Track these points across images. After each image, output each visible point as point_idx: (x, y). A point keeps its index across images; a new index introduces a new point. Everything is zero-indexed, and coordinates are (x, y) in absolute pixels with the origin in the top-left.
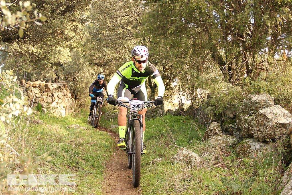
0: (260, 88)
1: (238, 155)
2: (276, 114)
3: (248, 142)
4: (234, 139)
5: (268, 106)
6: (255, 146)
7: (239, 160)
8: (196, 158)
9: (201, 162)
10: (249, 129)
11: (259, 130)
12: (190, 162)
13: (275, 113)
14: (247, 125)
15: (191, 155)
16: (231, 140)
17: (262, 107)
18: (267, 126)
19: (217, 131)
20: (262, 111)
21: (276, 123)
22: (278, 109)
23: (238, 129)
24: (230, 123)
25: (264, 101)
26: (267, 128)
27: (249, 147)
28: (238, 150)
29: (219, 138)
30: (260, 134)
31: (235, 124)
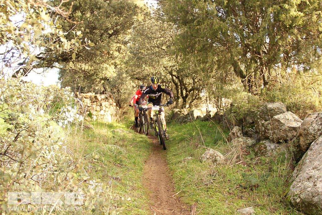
0: (274, 97)
1: (256, 154)
2: (288, 119)
3: (265, 143)
4: (253, 141)
5: (281, 113)
6: (270, 146)
7: (257, 159)
8: (221, 157)
9: (225, 160)
10: (265, 132)
11: (274, 133)
12: (216, 161)
13: (287, 118)
14: (263, 129)
15: (217, 154)
16: (250, 141)
17: (277, 114)
18: (281, 130)
19: (239, 134)
20: (276, 117)
21: (288, 127)
22: (289, 115)
23: (256, 132)
24: (249, 127)
25: (278, 108)
26: (280, 131)
27: (266, 148)
28: (256, 150)
29: (240, 139)
30: (275, 136)
31: (254, 128)
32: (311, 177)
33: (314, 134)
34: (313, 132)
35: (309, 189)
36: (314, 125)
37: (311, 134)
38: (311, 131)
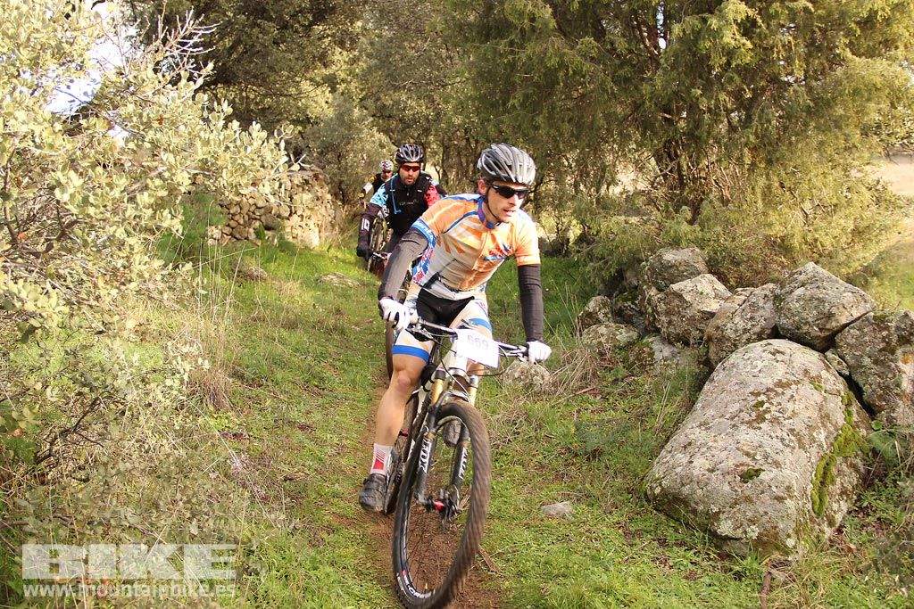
1: (630, 369)
2: (702, 293)
3: (652, 342)
4: (631, 333)
5: (693, 274)
6: (662, 351)
7: (630, 379)
8: (543, 376)
9: (553, 385)
10: (654, 318)
11: (670, 323)
12: (532, 385)
13: (700, 290)
15: (535, 371)
16: (624, 335)
17: (681, 277)
18: (684, 316)
19: (601, 316)
20: (675, 287)
21: (699, 311)
22: (706, 283)
23: (640, 313)
24: (626, 300)
25: (687, 264)
26: (682, 320)
27: (651, 354)
28: (632, 359)
29: (602, 330)
30: (671, 329)
31: (637, 302)
32: (690, 444)
33: (735, 340)
34: (733, 336)
35: (679, 470)
36: (737, 320)
37: (729, 339)
38: (729, 333)
